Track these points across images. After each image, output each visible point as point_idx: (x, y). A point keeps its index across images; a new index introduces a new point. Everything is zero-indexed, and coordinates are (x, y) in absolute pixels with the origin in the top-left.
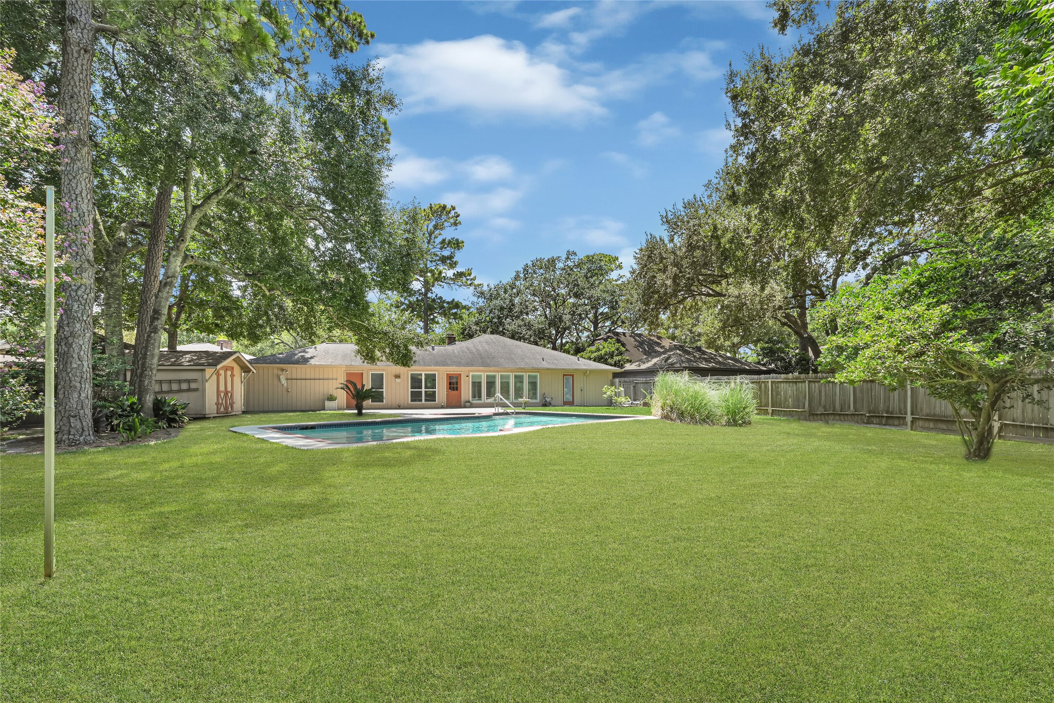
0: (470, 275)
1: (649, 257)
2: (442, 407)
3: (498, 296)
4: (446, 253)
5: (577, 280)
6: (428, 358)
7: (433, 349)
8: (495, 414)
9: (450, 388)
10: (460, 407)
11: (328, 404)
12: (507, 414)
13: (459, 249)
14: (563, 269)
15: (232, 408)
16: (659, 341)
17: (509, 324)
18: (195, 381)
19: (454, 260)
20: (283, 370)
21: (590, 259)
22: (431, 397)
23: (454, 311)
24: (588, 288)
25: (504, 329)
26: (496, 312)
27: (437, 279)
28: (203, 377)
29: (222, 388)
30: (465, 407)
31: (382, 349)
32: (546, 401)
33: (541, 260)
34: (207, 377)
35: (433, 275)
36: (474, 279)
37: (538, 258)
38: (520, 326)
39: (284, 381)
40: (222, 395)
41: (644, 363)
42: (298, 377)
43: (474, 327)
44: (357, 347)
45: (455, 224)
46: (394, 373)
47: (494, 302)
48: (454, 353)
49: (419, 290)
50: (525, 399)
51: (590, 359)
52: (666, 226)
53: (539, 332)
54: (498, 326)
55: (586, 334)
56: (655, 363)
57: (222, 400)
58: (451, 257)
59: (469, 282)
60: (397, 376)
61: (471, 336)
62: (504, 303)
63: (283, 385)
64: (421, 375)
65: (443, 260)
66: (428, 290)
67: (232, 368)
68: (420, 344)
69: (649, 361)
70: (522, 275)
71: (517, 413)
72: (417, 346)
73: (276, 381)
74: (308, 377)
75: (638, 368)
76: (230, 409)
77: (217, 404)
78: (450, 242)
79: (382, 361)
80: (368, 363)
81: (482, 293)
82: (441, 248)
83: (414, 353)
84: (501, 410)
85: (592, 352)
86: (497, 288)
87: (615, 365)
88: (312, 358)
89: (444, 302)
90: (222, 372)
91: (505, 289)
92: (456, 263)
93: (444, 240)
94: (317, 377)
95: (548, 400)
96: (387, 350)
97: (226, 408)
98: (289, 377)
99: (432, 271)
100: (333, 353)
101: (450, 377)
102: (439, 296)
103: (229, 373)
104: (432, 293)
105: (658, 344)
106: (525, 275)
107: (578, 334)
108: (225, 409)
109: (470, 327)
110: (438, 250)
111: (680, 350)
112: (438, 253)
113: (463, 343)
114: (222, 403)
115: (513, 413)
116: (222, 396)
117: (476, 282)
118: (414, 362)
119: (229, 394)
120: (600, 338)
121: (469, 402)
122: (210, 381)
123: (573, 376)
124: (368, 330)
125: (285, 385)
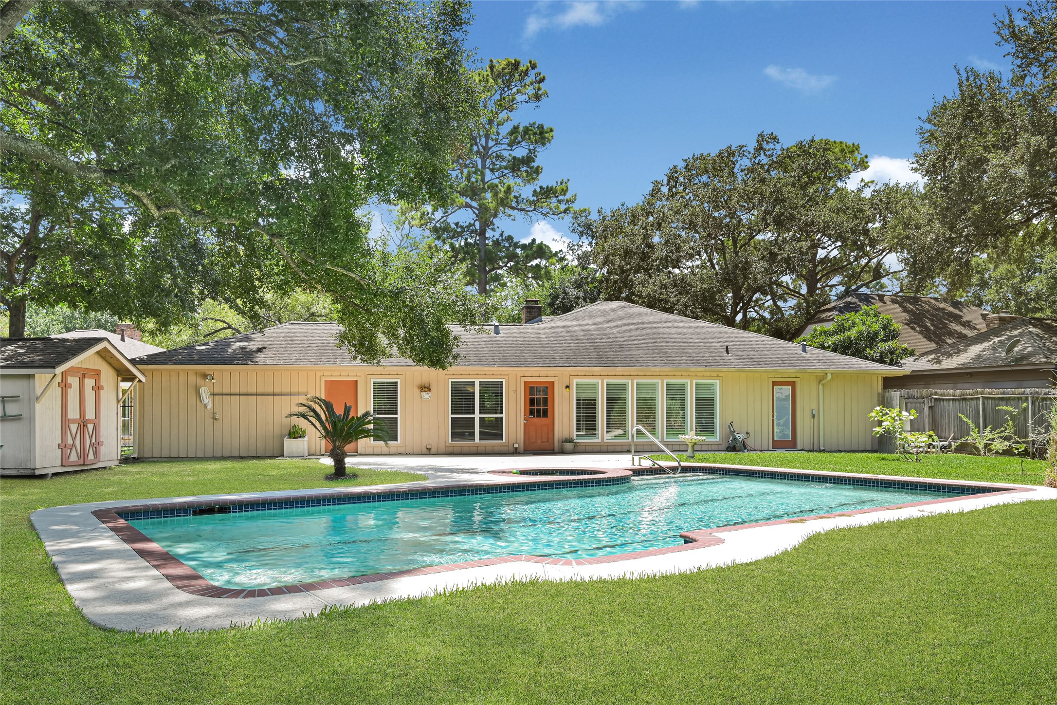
0: (564, 192)
1: (967, 117)
2: (515, 452)
3: (619, 229)
4: (520, 152)
5: (779, 191)
6: (486, 350)
7: (497, 332)
8: (637, 472)
9: (531, 413)
10: (552, 452)
11: (291, 445)
12: (660, 471)
13: (543, 144)
14: (751, 171)
15: (96, 454)
16: (956, 311)
17: (642, 283)
18: (15, 398)
19: (535, 165)
20: (205, 376)
21: (804, 150)
22: (493, 429)
23: (534, 262)
24: (804, 206)
25: (633, 293)
26: (617, 260)
27: (503, 203)
28: (31, 390)
29: (73, 413)
30: (563, 452)
31: (391, 333)
32: (735, 439)
33: (703, 158)
34: (39, 391)
35: (496, 195)
36: (572, 201)
37: (697, 154)
38: (663, 287)
39: (207, 399)
40: (74, 427)
41: (950, 355)
42: (233, 391)
43: (573, 292)
44: (341, 328)
45: (537, 97)
46: (418, 382)
47: (611, 242)
48: (539, 339)
49: (470, 225)
50: (690, 436)
51: (822, 347)
52: (1010, 47)
53: (705, 299)
54: (620, 288)
55: (792, 302)
56: (979, 356)
57: (74, 439)
58: (528, 160)
59: (563, 207)
60: (425, 388)
61: (566, 308)
62: (633, 242)
63: (205, 406)
64: (472, 384)
65: (515, 165)
66: (486, 224)
67: (97, 374)
68: (467, 318)
69: (959, 352)
70: (665, 190)
71: (685, 470)
72: (462, 323)
73: (193, 398)
74: (253, 390)
75: (936, 367)
76: (91, 456)
77: (62, 447)
78: (526, 131)
79: (390, 356)
80: (363, 360)
81: (588, 226)
82: (511, 145)
83: (455, 338)
84: (646, 464)
85: (827, 334)
86: (617, 216)
87: (881, 360)
88: (260, 350)
89: (516, 245)
90: (74, 381)
91: (634, 216)
92: (537, 171)
93: (515, 129)
94: (269, 390)
95: (741, 437)
96: (401, 332)
97: (83, 455)
98: (217, 391)
99: (493, 188)
100: (301, 342)
101: (531, 388)
102: (506, 234)
103: (89, 383)
104: (493, 230)
105: (957, 318)
106: (670, 189)
107: (775, 303)
108: (79, 457)
109: (565, 293)
110: (505, 147)
111: (1035, 326)
112: (505, 154)
113: (556, 319)
114: (74, 445)
115: (674, 469)
116: (74, 430)
117: (576, 207)
118: (455, 357)
119: (90, 427)
120: (829, 306)
121: (570, 441)
122: (44, 399)
123: (793, 385)
124: (360, 288)
125: (210, 406)
